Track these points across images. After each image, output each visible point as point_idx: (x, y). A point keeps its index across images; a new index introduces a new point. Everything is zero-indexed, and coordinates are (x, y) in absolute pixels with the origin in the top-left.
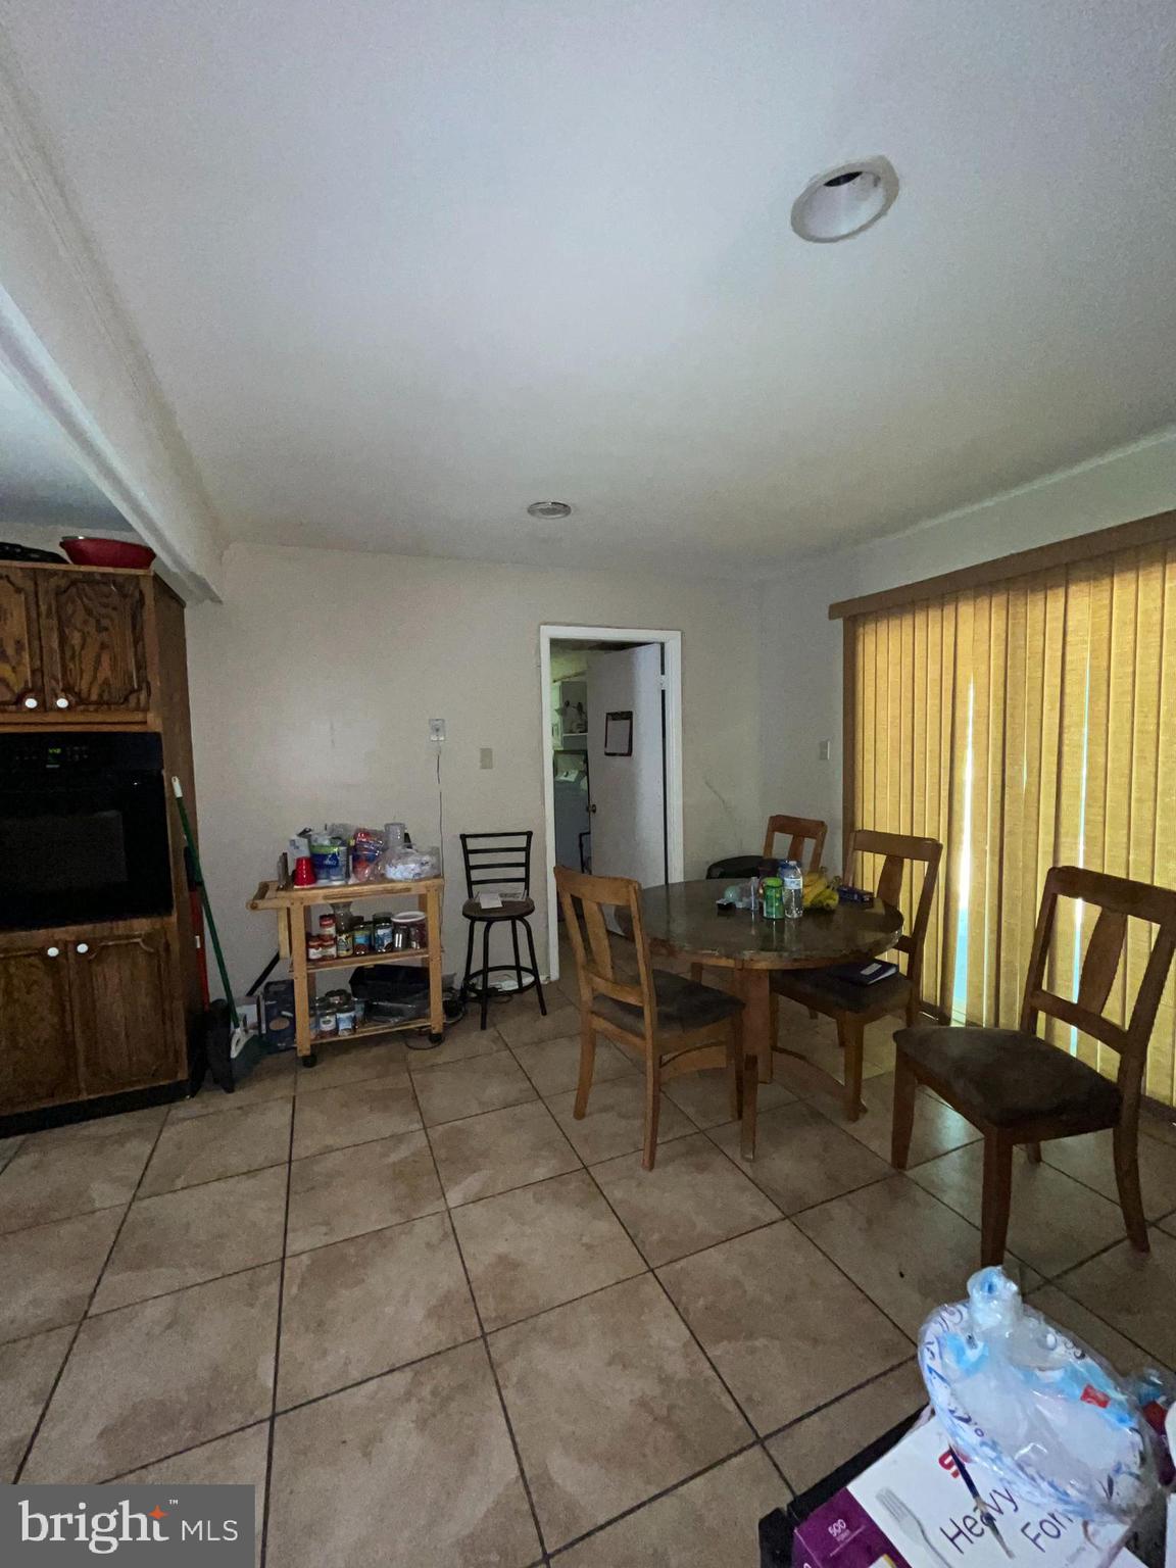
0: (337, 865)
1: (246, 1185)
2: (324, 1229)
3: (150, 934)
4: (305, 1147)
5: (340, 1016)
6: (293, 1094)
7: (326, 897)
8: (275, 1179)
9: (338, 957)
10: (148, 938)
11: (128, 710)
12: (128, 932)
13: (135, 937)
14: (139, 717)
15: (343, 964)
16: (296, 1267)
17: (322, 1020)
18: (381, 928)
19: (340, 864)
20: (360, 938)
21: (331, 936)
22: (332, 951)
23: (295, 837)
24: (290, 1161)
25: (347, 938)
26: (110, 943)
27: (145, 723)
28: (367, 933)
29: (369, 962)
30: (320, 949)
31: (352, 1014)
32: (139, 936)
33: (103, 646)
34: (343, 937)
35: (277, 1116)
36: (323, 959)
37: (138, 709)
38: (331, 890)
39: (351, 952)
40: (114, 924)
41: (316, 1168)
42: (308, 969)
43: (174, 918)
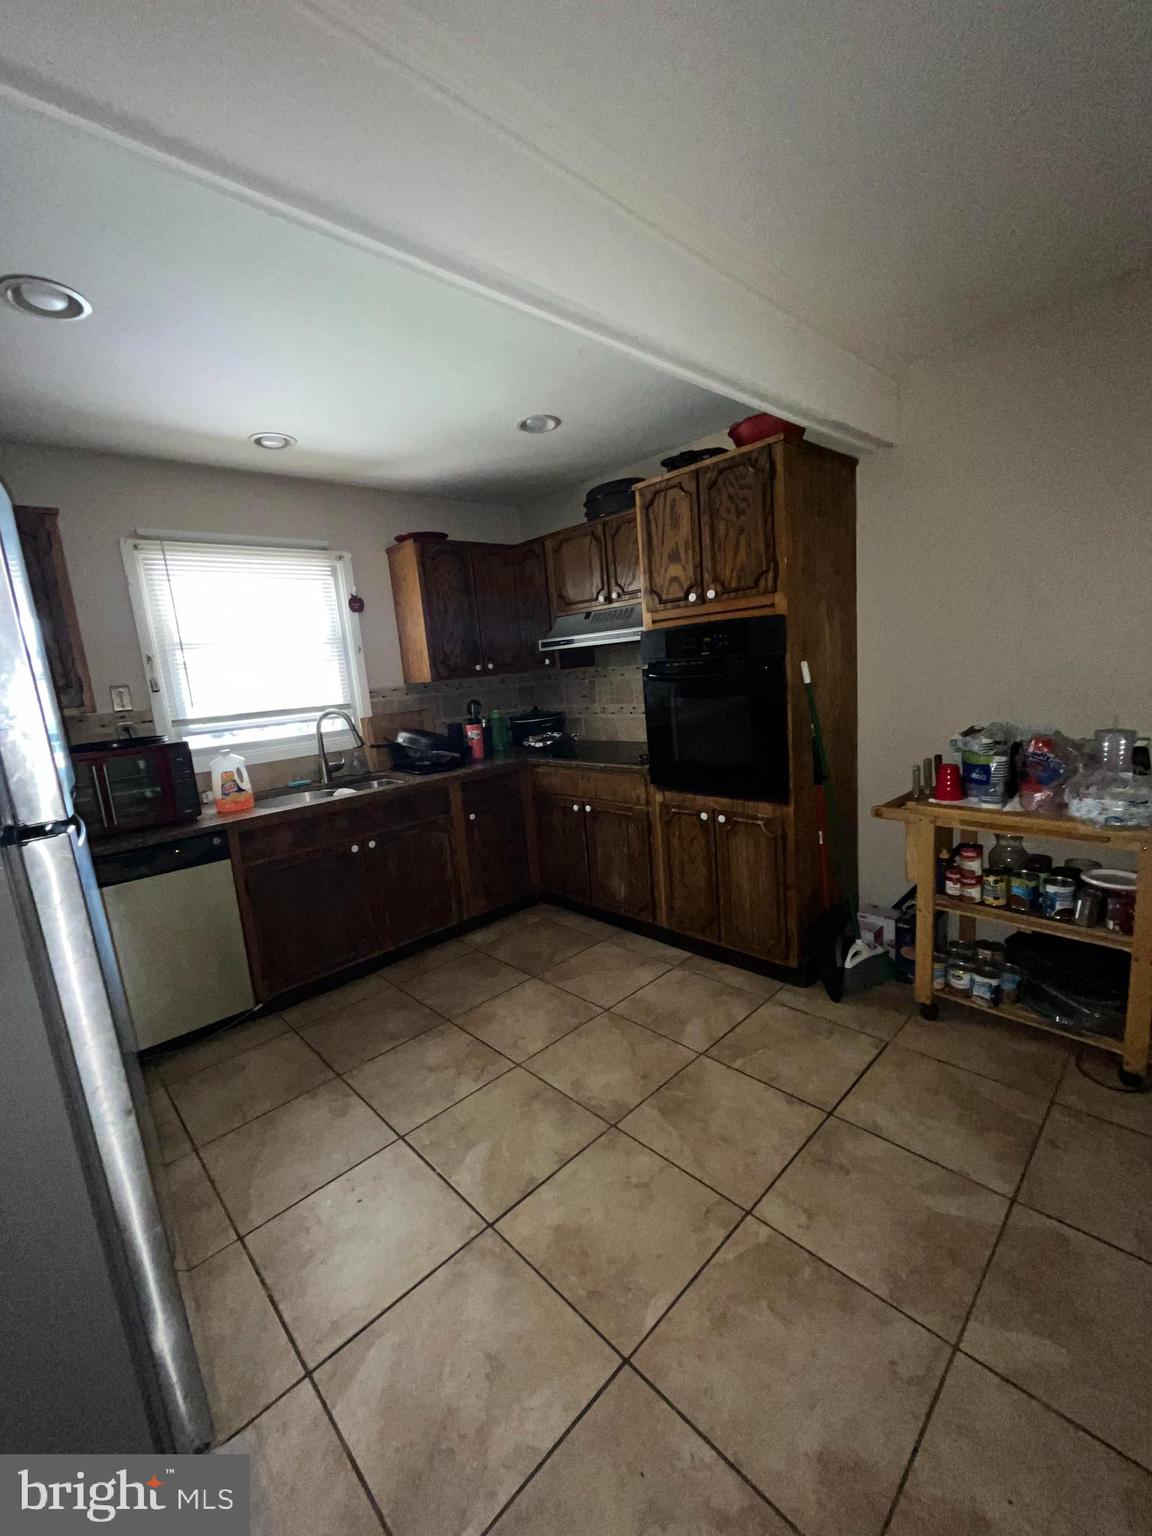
0: (987, 782)
1: (780, 1105)
2: (803, 1220)
3: (771, 819)
4: (855, 1109)
5: (978, 978)
6: (888, 1039)
7: (964, 822)
8: (802, 1121)
9: (982, 903)
10: (769, 822)
11: (758, 594)
12: (755, 813)
13: (758, 819)
14: (765, 600)
15: (987, 914)
16: (754, 1233)
17: (952, 972)
18: (1054, 883)
19: (993, 780)
20: (1019, 887)
21: (973, 872)
22: (974, 893)
23: (957, 737)
24: (830, 1114)
25: (996, 882)
26: (740, 820)
27: (772, 605)
28: (1032, 884)
29: (1028, 925)
30: (958, 886)
31: (994, 982)
32: (762, 819)
33: (742, 530)
34: (991, 879)
35: (854, 1054)
36: (961, 898)
37: (766, 592)
38: (977, 814)
39: (1002, 902)
40: (746, 803)
41: (849, 1145)
42: (938, 905)
43: (791, 809)
